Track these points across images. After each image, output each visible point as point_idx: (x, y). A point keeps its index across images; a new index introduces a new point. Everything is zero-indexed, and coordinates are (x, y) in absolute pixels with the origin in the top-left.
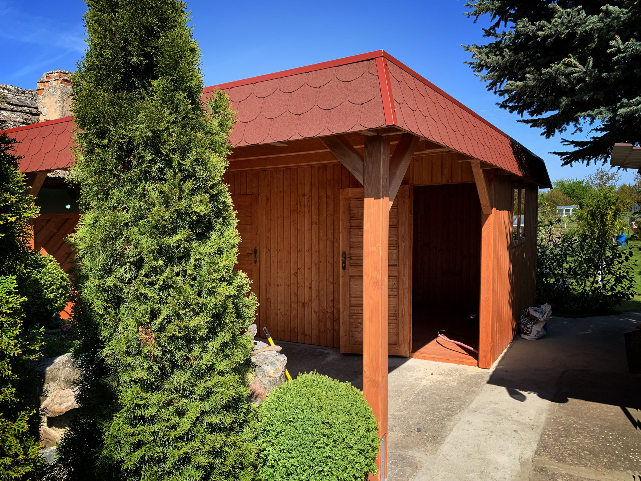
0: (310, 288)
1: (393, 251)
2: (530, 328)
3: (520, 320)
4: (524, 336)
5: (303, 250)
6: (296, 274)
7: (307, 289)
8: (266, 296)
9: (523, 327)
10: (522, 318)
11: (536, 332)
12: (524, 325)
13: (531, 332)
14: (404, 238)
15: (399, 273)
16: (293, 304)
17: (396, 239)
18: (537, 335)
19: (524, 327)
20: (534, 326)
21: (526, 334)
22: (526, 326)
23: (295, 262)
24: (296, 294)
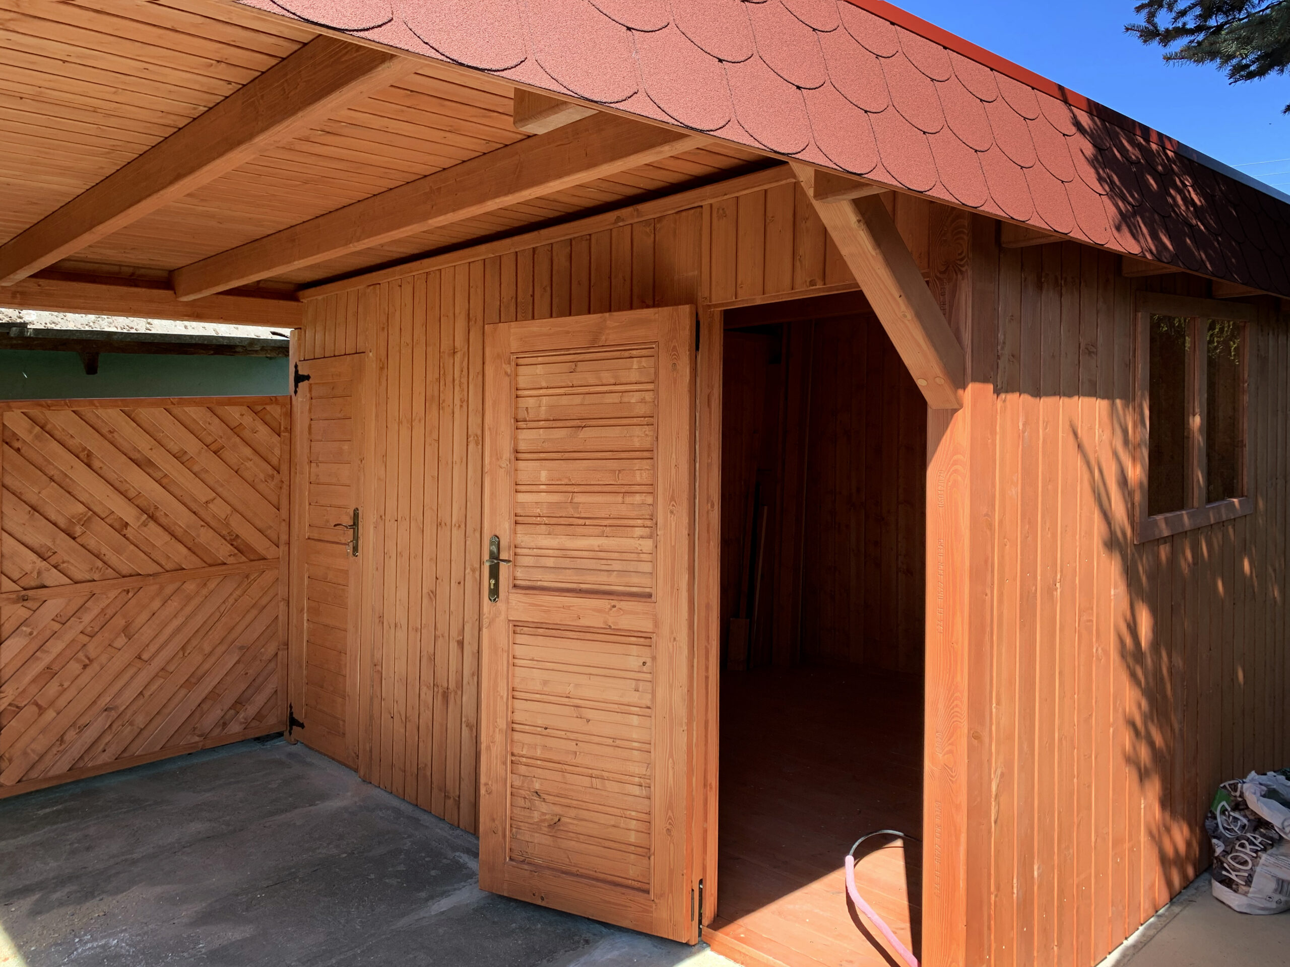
0: (461, 644)
1: (642, 542)
2: (1245, 863)
3: (1215, 818)
4: (1220, 890)
5: (448, 524)
6: (433, 594)
7: (454, 646)
8: (373, 656)
9: (1219, 851)
10: (1223, 812)
11: (1273, 885)
12: (1226, 841)
13: (1249, 881)
14: (672, 499)
15: (656, 624)
16: (424, 689)
17: (649, 500)
18: (1277, 897)
19: (1226, 853)
20: (1264, 857)
21: (1228, 883)
22: (1233, 849)
23: (431, 559)
24: (432, 658)
